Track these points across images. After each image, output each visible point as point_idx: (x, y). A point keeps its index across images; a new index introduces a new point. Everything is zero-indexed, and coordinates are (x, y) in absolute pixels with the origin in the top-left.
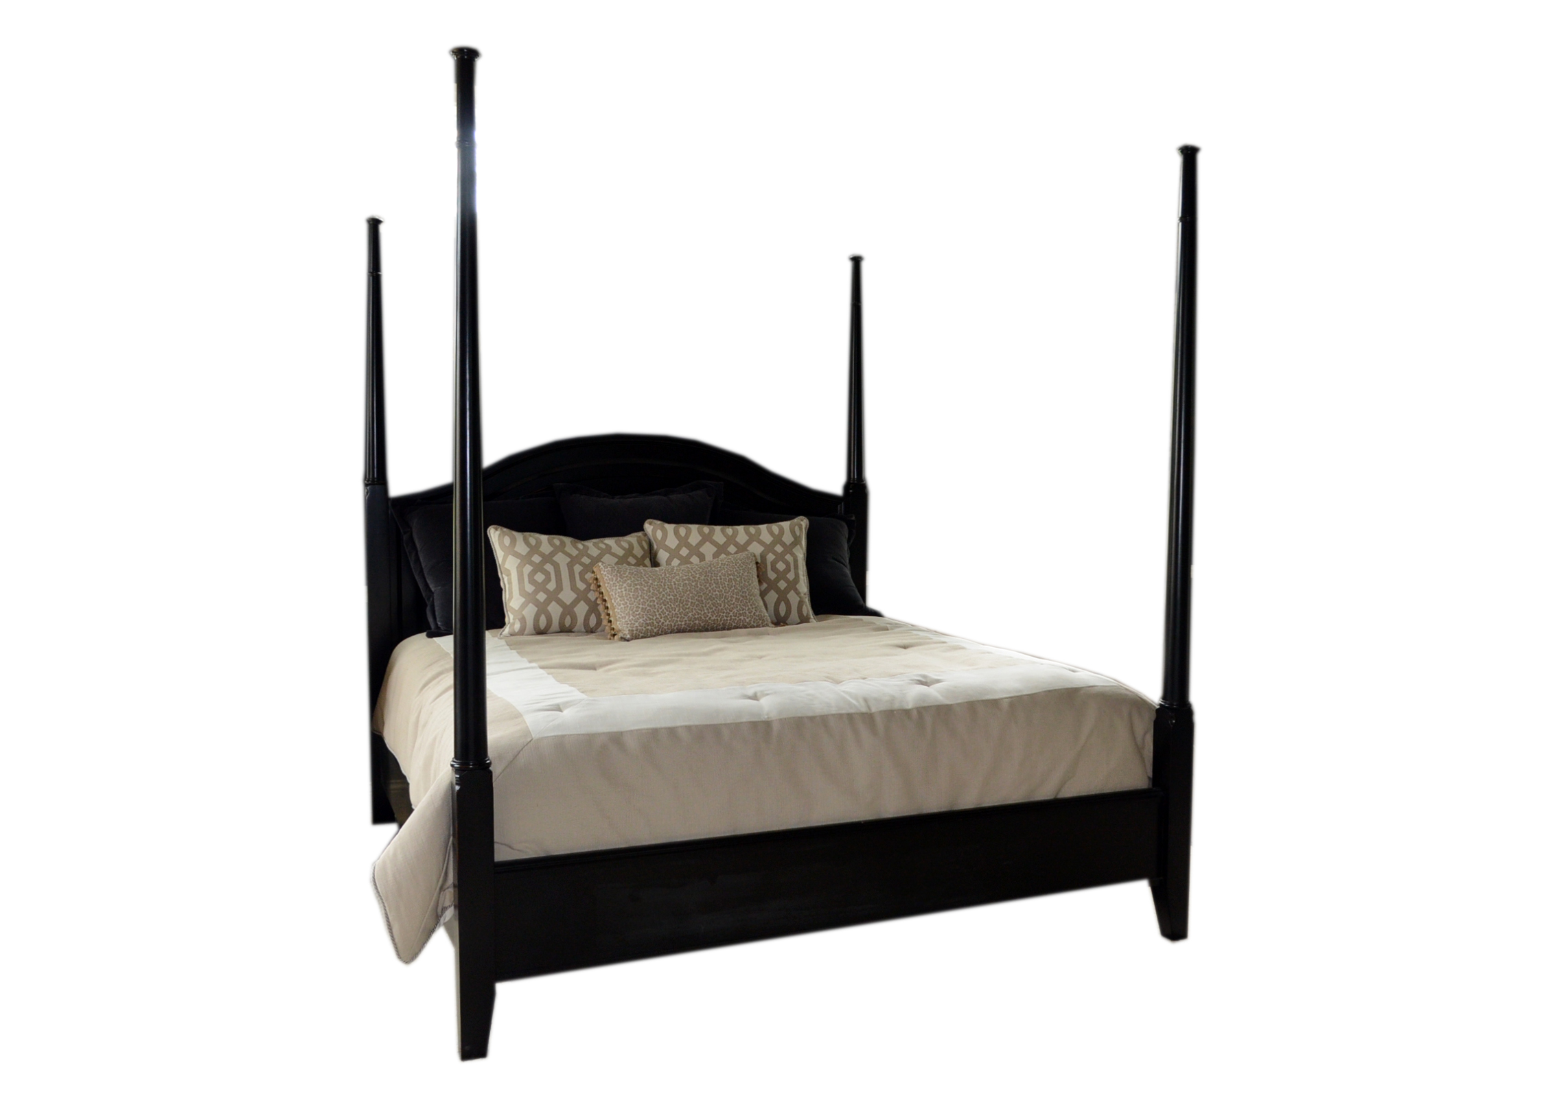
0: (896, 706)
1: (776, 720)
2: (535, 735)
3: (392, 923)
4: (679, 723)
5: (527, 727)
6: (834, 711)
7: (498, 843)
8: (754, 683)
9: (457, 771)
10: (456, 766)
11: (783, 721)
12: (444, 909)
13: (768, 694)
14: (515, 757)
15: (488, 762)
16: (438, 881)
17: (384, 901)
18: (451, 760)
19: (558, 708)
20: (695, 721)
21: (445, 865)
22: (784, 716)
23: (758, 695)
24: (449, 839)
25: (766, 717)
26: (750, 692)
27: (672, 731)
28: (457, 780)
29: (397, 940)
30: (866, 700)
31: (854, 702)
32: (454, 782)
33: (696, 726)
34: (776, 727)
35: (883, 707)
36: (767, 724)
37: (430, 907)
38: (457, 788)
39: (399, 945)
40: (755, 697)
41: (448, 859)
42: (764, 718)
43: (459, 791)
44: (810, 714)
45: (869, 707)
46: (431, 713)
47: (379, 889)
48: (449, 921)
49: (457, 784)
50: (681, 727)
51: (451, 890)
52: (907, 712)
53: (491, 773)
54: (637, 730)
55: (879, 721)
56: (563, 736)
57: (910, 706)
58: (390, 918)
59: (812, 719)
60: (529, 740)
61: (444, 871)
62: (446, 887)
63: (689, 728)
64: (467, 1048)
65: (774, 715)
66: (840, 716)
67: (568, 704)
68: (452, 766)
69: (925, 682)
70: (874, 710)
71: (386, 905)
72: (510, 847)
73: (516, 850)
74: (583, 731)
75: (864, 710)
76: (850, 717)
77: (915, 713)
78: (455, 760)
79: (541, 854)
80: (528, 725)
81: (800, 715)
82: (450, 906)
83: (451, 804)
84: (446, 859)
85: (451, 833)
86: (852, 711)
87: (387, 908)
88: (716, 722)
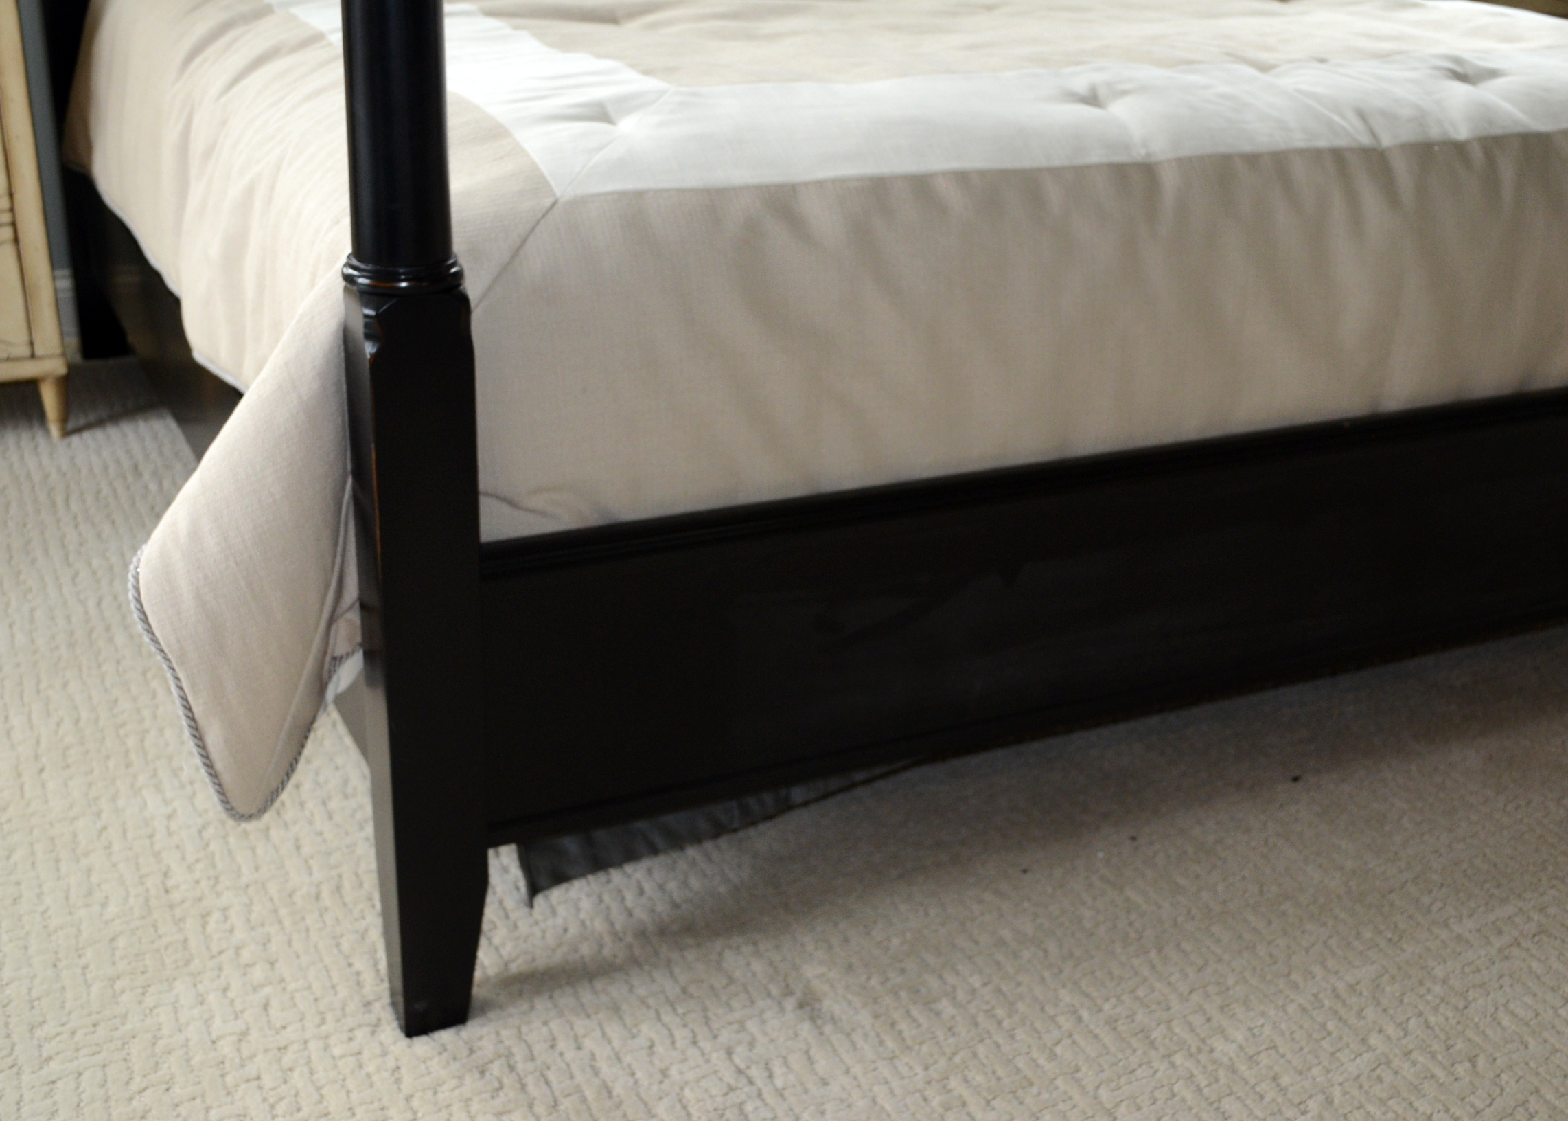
0: (1435, 133)
1: (1168, 161)
2: (563, 189)
3: (202, 722)
4: (936, 162)
5: (534, 164)
6: (1299, 140)
7: (487, 494)
8: (1078, 63)
9: (366, 296)
10: (362, 280)
11: (1185, 164)
12: (337, 660)
13: (1125, 93)
14: (517, 252)
15: (453, 270)
16: (323, 604)
17: (175, 665)
18: (344, 260)
19: (601, 113)
20: (976, 160)
21: (338, 560)
22: (1187, 151)
23: (1102, 92)
24: (345, 483)
25: (1143, 152)
26: (1081, 82)
27: (921, 185)
28: (366, 326)
29: (219, 766)
30: (1362, 115)
31: (1336, 118)
32: (358, 327)
33: (982, 173)
34: (1170, 180)
35: (1408, 135)
36: (1148, 171)
37: (305, 672)
38: (369, 349)
39: (226, 778)
40: (1092, 99)
41: (345, 544)
42: (1139, 154)
43: (375, 358)
44: (1247, 148)
45: (1373, 134)
46: (224, 123)
47: (157, 634)
48: (352, 688)
49: (368, 336)
50: (945, 174)
51: (355, 617)
52: (1459, 149)
53: (464, 301)
54: (835, 181)
55: (1402, 169)
56: (640, 194)
57: (1462, 133)
58: (195, 709)
59: (1252, 160)
60: (547, 202)
61: (336, 574)
62: (339, 611)
63: (962, 177)
64: (420, 1006)
65: (1160, 148)
66: (1314, 156)
67: (628, 104)
68: (348, 279)
69: (1463, 74)
70: (1386, 141)
71: (181, 675)
72: (511, 503)
73: (527, 510)
74: (693, 179)
75: (1365, 140)
76: (1338, 155)
77: (1477, 153)
78: (355, 262)
79: (589, 518)
80: (536, 159)
81: (1222, 149)
82: (348, 655)
83: (344, 387)
84: (340, 549)
85: (349, 467)
86: (1341, 142)
87: (185, 685)
88: (1027, 163)
